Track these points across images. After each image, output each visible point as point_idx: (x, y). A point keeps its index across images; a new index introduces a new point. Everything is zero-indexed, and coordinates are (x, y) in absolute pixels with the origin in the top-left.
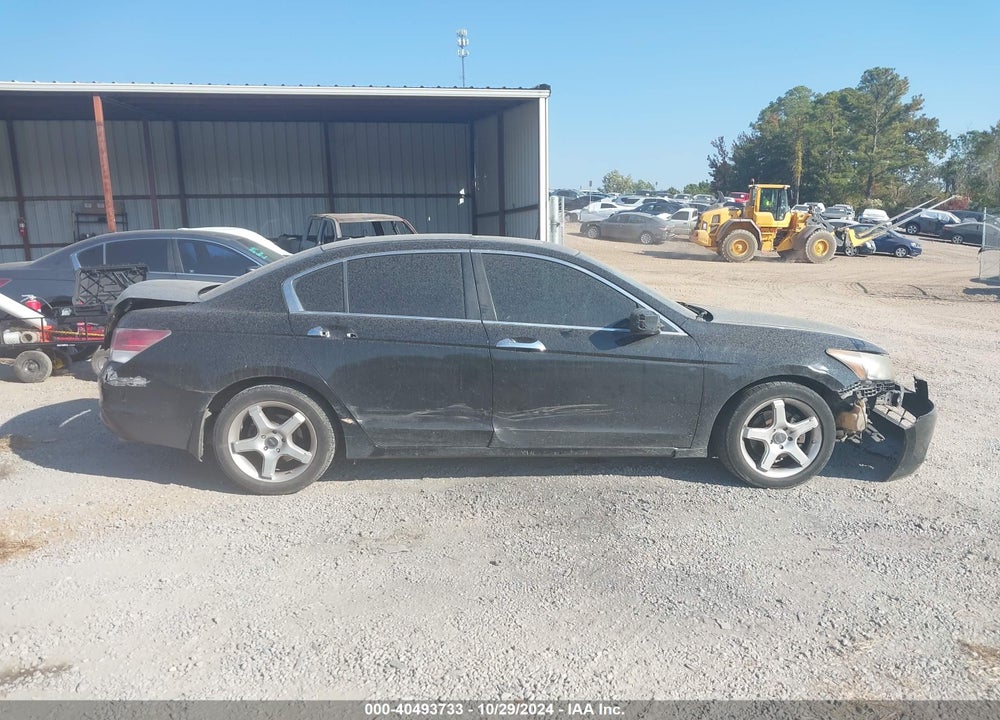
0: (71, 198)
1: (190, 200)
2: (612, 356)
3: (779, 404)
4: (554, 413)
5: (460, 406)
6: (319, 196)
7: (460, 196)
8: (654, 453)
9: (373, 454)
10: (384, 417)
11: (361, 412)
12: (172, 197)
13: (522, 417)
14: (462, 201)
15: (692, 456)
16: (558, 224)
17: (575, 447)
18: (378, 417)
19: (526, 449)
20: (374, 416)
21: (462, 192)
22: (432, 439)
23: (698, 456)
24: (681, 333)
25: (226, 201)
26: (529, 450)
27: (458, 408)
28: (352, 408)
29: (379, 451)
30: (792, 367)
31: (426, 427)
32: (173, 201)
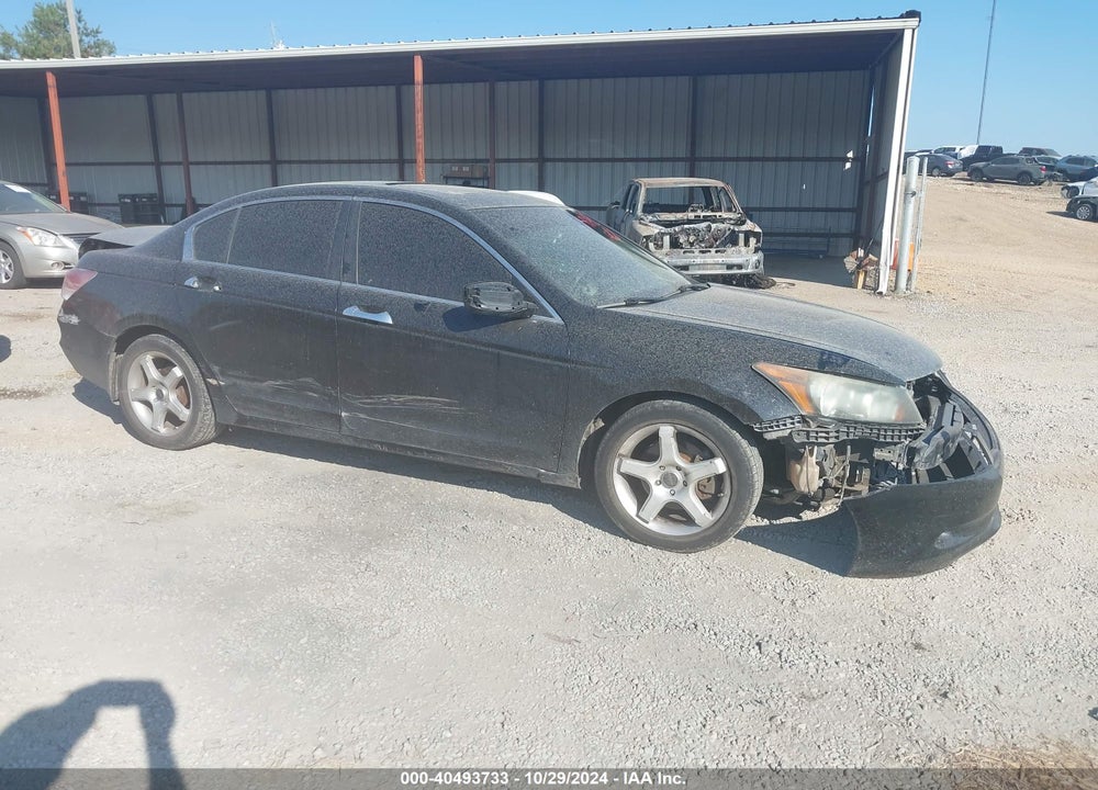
0: (444, 161)
1: (549, 164)
2: (463, 340)
3: (667, 433)
4: (403, 404)
5: (307, 380)
6: (679, 159)
7: (847, 160)
8: (517, 472)
9: (237, 422)
10: (243, 383)
11: (222, 373)
12: (531, 160)
13: (370, 404)
14: (848, 165)
15: (559, 483)
16: (914, 194)
17: (428, 448)
18: (238, 382)
19: (378, 442)
20: (234, 380)
21: (850, 155)
22: (286, 415)
23: (567, 484)
24: (557, 320)
25: (583, 165)
26: (382, 444)
27: (306, 382)
28: (216, 369)
29: (242, 419)
30: (682, 382)
31: (278, 400)
32: (532, 164)
